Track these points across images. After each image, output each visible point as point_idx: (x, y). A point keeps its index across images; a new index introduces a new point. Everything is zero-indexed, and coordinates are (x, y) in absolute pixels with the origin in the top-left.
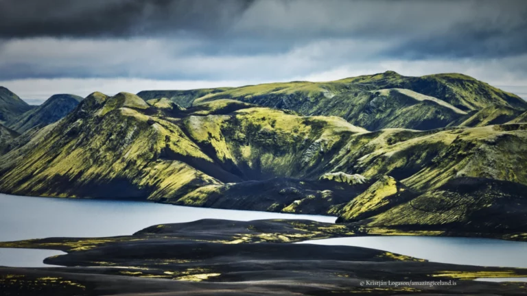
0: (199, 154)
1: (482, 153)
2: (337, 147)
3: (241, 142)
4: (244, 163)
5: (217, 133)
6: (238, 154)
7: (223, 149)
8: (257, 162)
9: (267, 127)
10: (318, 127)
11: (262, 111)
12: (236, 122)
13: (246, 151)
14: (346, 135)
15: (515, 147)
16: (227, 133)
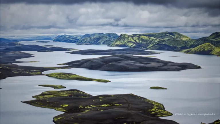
0: (134, 41)
1: (166, 41)
2: (152, 41)
3: (140, 40)
4: (140, 43)
5: (137, 39)
6: (139, 42)
7: (137, 41)
8: (142, 43)
9: (143, 38)
10: (150, 38)
11: (143, 36)
12: (139, 38)
13: (140, 41)
14: (153, 39)
15: (170, 40)
16: (138, 39)
